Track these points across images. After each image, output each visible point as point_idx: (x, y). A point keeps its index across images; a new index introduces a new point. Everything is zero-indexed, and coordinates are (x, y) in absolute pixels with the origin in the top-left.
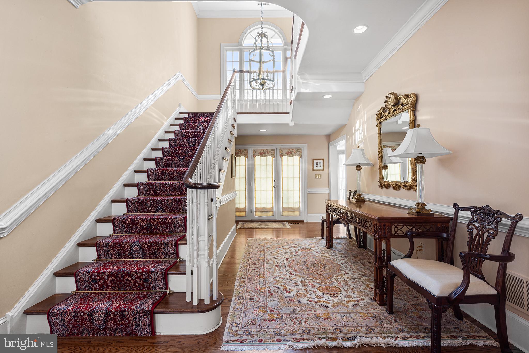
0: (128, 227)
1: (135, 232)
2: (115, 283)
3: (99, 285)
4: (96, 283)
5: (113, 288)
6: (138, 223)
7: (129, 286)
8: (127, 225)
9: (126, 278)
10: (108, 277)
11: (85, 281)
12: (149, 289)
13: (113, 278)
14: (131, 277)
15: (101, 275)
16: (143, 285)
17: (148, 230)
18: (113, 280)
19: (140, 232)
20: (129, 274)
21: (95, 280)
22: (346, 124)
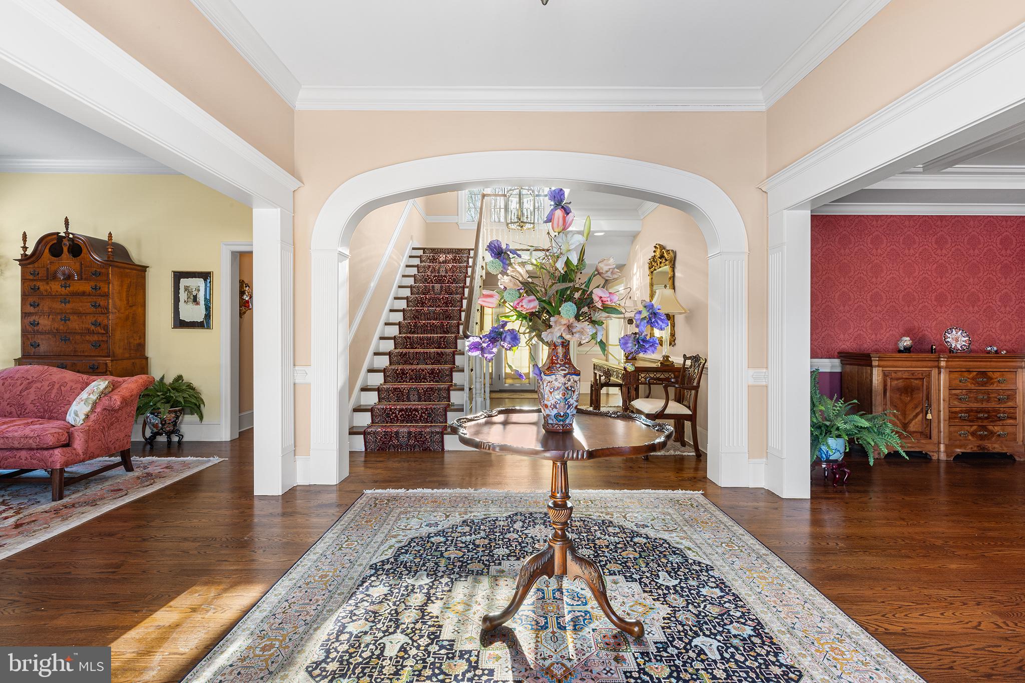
0: (398, 377)
1: (404, 381)
2: (405, 417)
3: (391, 419)
4: (388, 417)
5: (402, 421)
6: (407, 373)
7: (415, 420)
8: (397, 374)
9: (414, 412)
10: (399, 412)
11: (380, 415)
12: (432, 423)
13: (403, 412)
14: (418, 412)
15: (393, 411)
16: (427, 419)
17: (417, 379)
18: (403, 415)
19: (409, 382)
20: (416, 410)
21: (388, 415)
22: (625, 265)
